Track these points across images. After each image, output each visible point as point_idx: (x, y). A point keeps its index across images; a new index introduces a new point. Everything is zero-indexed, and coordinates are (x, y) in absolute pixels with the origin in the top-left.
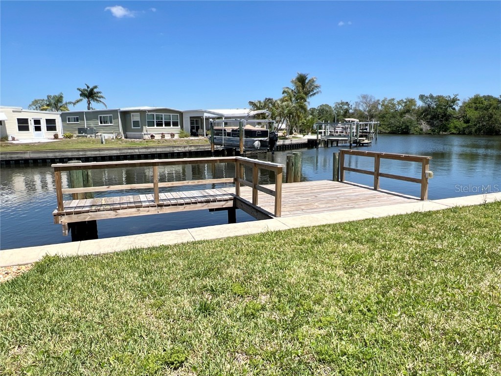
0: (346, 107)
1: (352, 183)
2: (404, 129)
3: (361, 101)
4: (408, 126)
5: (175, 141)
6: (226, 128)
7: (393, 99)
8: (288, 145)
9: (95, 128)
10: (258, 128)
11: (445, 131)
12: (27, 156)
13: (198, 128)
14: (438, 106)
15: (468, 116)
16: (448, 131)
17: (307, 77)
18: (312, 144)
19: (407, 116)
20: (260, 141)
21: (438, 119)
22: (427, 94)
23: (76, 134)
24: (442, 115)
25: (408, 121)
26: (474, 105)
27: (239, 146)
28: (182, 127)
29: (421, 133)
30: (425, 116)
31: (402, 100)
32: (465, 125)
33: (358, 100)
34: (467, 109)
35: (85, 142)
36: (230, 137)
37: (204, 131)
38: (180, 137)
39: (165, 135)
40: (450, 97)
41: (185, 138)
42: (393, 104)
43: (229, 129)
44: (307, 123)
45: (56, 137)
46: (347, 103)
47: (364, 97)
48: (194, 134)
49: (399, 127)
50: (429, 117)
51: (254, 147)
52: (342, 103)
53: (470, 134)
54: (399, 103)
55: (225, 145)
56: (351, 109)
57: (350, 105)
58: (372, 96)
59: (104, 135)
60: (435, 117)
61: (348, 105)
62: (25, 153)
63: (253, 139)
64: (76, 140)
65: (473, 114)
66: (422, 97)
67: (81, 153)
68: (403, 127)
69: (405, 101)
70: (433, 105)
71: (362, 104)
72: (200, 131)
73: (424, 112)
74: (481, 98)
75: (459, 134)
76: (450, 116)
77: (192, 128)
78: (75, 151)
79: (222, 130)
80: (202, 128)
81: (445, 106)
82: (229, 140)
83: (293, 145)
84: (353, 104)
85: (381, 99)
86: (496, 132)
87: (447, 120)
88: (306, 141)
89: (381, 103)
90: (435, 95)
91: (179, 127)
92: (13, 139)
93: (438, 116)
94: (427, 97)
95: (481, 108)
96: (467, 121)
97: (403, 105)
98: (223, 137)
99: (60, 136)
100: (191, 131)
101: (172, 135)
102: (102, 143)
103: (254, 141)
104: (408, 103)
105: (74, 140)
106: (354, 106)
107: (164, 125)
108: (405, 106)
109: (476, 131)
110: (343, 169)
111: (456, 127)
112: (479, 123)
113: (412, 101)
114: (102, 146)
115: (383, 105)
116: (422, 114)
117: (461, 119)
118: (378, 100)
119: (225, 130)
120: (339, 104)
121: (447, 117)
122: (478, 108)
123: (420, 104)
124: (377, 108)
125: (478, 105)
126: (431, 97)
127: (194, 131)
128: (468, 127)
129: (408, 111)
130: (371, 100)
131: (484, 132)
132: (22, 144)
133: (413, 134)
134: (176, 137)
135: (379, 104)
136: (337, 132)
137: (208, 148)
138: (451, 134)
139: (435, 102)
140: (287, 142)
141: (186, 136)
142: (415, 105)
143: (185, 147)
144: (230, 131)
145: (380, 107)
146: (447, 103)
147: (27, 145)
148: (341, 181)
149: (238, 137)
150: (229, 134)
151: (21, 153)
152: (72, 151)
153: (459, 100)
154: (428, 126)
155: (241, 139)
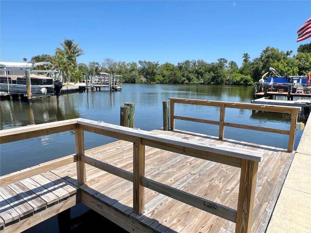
0: (96, 65)
1: (187, 132)
2: (132, 80)
3: (106, 63)
4: (135, 78)
6: (11, 76)
7: (124, 62)
8: (65, 91)
11: (154, 82)
14: (149, 68)
15: (164, 73)
16: (155, 81)
17: (72, 42)
19: (134, 72)
20: (47, 88)
21: (149, 75)
22: (143, 61)
24: (151, 73)
25: (134, 76)
26: (166, 68)
27: (26, 92)
29: (141, 83)
30: (143, 73)
31: (130, 63)
32: (163, 79)
33: (104, 62)
34: (163, 70)
36: (16, 85)
40: (154, 63)
42: (124, 65)
43: (14, 77)
44: (76, 74)
46: (97, 63)
47: (108, 60)
49: (130, 79)
50: (145, 73)
51: (41, 93)
52: (94, 63)
53: (166, 83)
54: (128, 65)
55: (11, 91)
56: (100, 67)
57: (99, 65)
58: (112, 60)
60: (148, 74)
61: (98, 64)
63: (39, 86)
65: (166, 73)
66: (140, 62)
68: (132, 79)
69: (131, 63)
70: (146, 67)
71: (106, 64)
73: (142, 70)
75: (161, 83)
76: (155, 73)
79: (6, 78)
81: (153, 68)
83: (69, 90)
84: (101, 64)
85: (118, 62)
86: (178, 82)
87: (154, 75)
89: (118, 65)
90: (147, 61)
93: (149, 73)
95: (170, 70)
96: (164, 77)
97: (130, 66)
98: (8, 84)
103: (41, 88)
104: (133, 65)
106: (101, 65)
108: (131, 66)
109: (169, 82)
110: (173, 117)
111: (158, 80)
112: (170, 77)
113: (135, 64)
115: (119, 65)
116: (141, 71)
117: (161, 75)
118: (116, 63)
119: (9, 78)
120: (92, 64)
121: (153, 74)
122: (168, 70)
123: (139, 66)
124: (116, 67)
125: (168, 68)
126: (145, 62)
128: (165, 79)
129: (133, 70)
130: (112, 62)
131: (173, 82)
133: (138, 83)
135: (117, 64)
139: (147, 65)
142: (137, 66)
144: (15, 79)
145: (117, 67)
146: (154, 66)
148: (172, 130)
149: (25, 84)
150: (14, 82)
153: (159, 65)
154: (145, 79)
155: (28, 86)
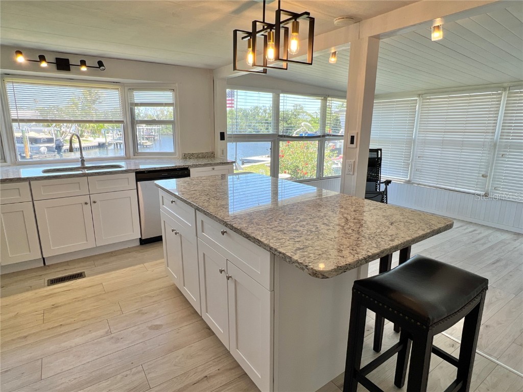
10: (42, 136)
18: (102, 146)
51: (40, 152)
88: (97, 144)
103: (40, 148)
155: (25, 146)
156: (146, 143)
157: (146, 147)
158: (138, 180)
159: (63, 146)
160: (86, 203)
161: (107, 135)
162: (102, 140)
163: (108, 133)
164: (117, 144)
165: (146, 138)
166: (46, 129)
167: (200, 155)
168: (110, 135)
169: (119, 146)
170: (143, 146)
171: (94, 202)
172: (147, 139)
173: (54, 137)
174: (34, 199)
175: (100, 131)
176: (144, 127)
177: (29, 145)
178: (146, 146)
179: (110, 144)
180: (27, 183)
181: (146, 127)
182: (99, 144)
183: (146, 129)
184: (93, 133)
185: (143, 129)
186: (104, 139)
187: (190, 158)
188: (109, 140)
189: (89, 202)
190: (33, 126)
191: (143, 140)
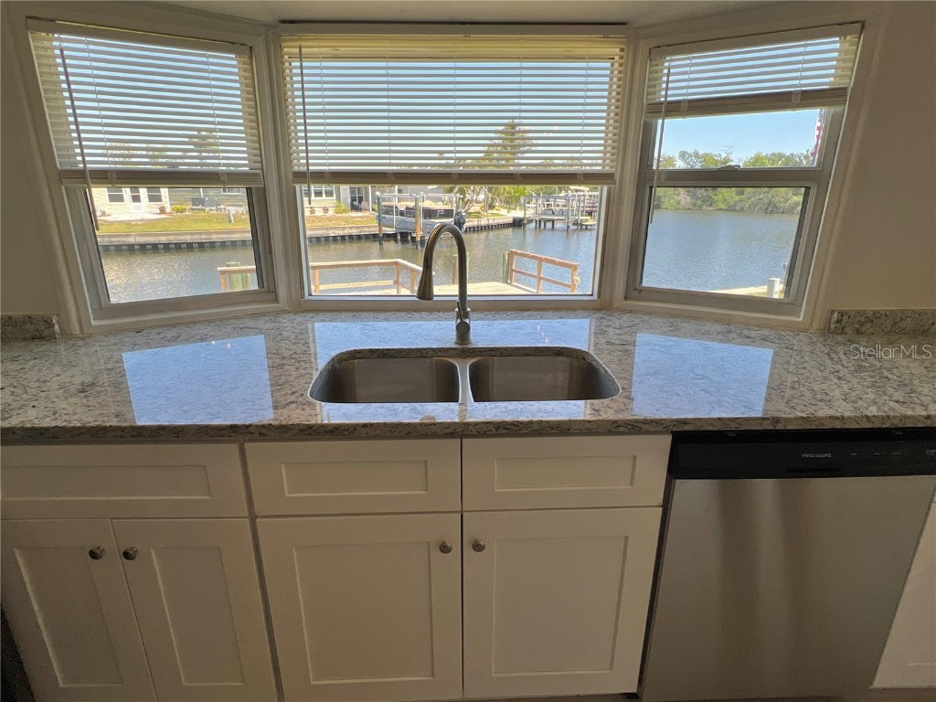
5: (330, 219)
6: (398, 205)
8: (484, 227)
9: (215, 198)
10: (439, 206)
11: (711, 205)
12: (132, 240)
13: (361, 200)
16: (715, 205)
18: (518, 223)
22: (691, 151)
23: (190, 206)
27: (414, 231)
28: (338, 198)
29: (677, 208)
35: (204, 220)
36: (404, 218)
37: (369, 205)
38: (336, 213)
39: (316, 209)
40: (720, 155)
41: (344, 214)
43: (402, 206)
45: (162, 210)
48: (354, 208)
53: (743, 210)
55: (398, 227)
59: (229, 208)
62: (128, 236)
63: (433, 220)
64: (192, 216)
66: (683, 155)
67: (204, 236)
70: (698, 167)
72: (364, 204)
74: (762, 158)
75: (728, 210)
77: (353, 199)
78: (195, 234)
79: (392, 207)
80: (367, 200)
82: (402, 221)
86: (777, 208)
88: (510, 221)
90: (701, 152)
91: (335, 197)
92: (104, 214)
94: (690, 156)
98: (394, 216)
99: (168, 210)
100: (352, 204)
101: (326, 210)
102: (230, 221)
104: (664, 162)
105: (188, 216)
107: (324, 195)
109: (750, 207)
111: (725, 201)
112: (755, 196)
114: (230, 227)
117: (732, 189)
119: (396, 207)
123: (680, 164)
126: (697, 155)
127: (356, 203)
128: (741, 201)
131: (760, 209)
132: (120, 222)
133: (666, 208)
134: (331, 212)
136: (558, 206)
137: (375, 230)
138: (718, 210)
139: (701, 162)
140: (483, 222)
141: (344, 211)
142: (674, 165)
143: (344, 229)
144: (403, 208)
146: (717, 165)
147: (127, 223)
149: (414, 217)
150: (402, 214)
151: (124, 236)
152: (191, 234)
153: (732, 161)
154: (688, 198)
155: (417, 221)
156: (587, 220)
157: (586, 228)
158: (678, 468)
159: (463, 224)
160: (445, 549)
161: (527, 205)
162: (519, 214)
163: (529, 203)
164: (540, 221)
165: (587, 211)
166: (446, 197)
167: (908, 324)
168: (532, 205)
169: (543, 223)
170: (582, 225)
171: (478, 547)
172: (590, 214)
173: (454, 209)
174: (258, 509)
175: (518, 199)
176: (586, 193)
177: (422, 220)
178: (586, 226)
179: (530, 221)
180: (232, 449)
181: (590, 193)
182: (514, 220)
183: (591, 196)
184: (508, 202)
185: (584, 196)
186: (523, 212)
187: (858, 332)
188: (530, 213)
189: (454, 542)
190: (431, 191)
191: (582, 215)
